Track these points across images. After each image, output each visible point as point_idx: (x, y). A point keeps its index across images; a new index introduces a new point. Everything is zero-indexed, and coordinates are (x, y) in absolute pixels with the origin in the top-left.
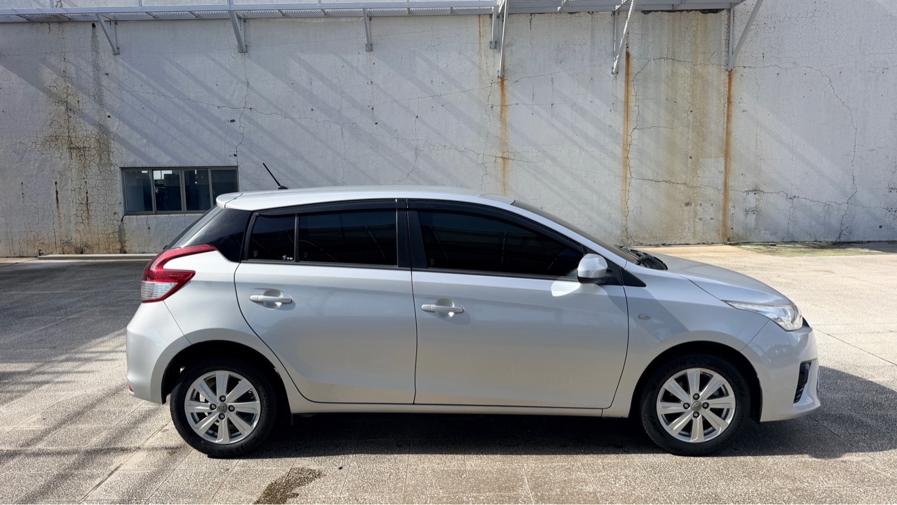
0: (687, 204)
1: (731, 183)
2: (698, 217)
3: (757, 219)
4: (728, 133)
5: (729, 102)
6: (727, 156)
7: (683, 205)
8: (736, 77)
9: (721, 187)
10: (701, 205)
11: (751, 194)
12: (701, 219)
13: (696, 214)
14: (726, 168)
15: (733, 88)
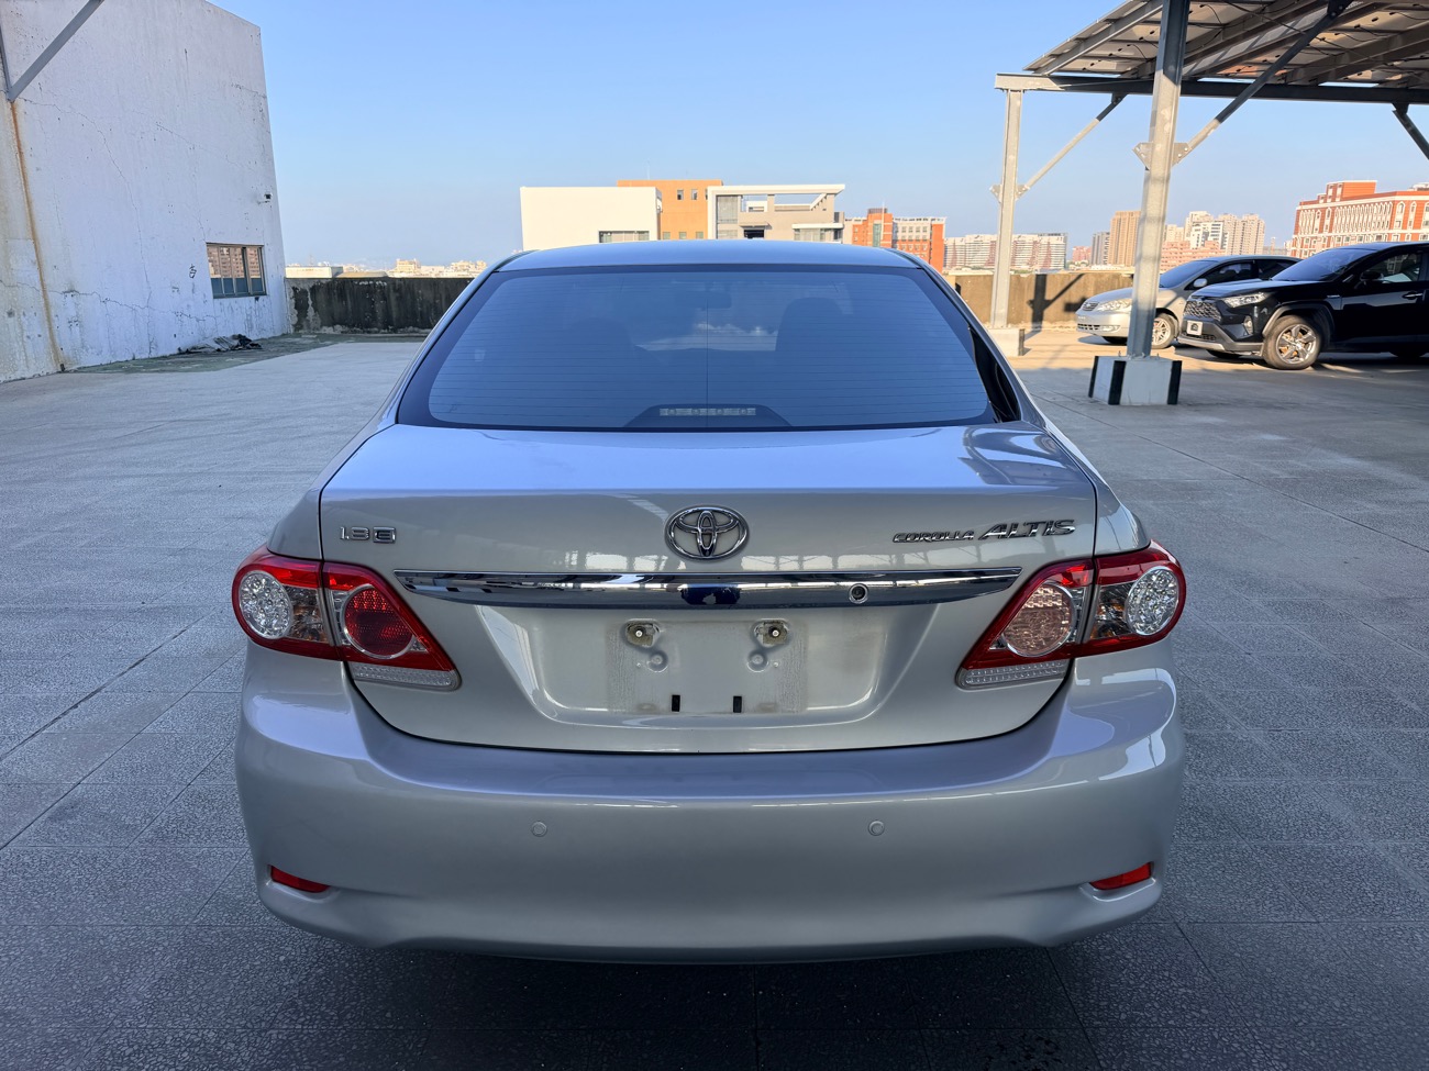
0: (10, 314)
1: (47, 282)
2: (25, 334)
3: (82, 334)
4: (29, 203)
5: (20, 153)
6: (35, 239)
7: (6, 315)
8: (20, 111)
9: (39, 287)
10: (24, 314)
11: (69, 295)
12: (28, 337)
13: (22, 331)
14: (37, 256)
15: (20, 129)
